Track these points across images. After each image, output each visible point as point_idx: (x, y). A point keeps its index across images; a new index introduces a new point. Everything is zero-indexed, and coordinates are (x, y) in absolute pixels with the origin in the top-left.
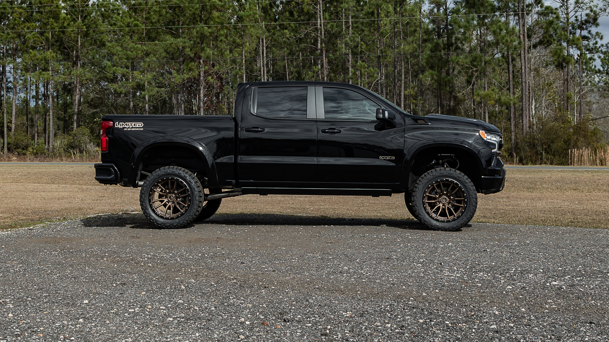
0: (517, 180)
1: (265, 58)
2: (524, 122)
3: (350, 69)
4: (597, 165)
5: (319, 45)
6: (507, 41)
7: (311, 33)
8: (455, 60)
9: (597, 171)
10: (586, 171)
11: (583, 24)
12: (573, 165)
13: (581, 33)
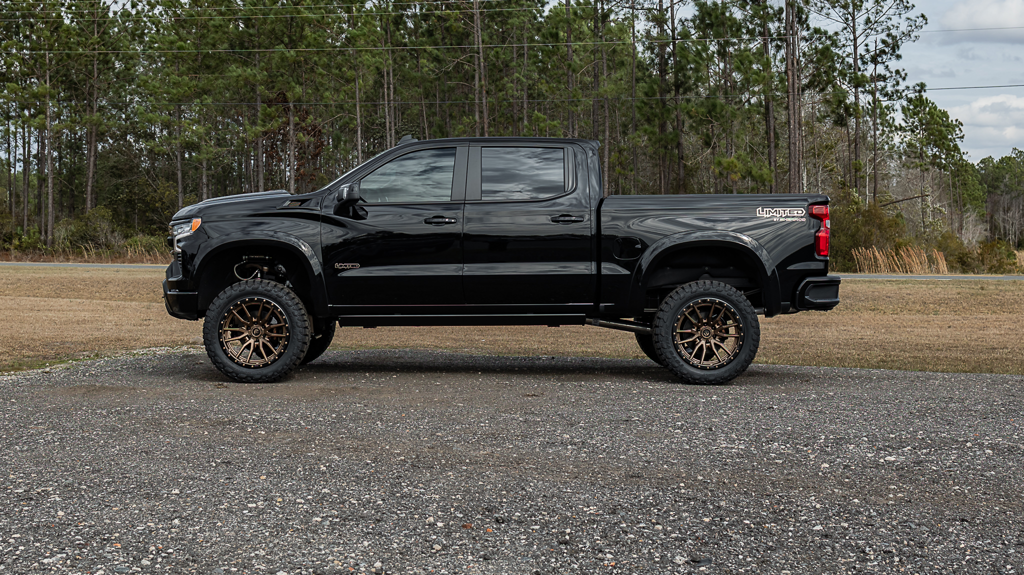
1: (392, 102)
3: (525, 121)
5: (477, 82)
11: (878, 55)
12: (864, 272)
13: (875, 68)
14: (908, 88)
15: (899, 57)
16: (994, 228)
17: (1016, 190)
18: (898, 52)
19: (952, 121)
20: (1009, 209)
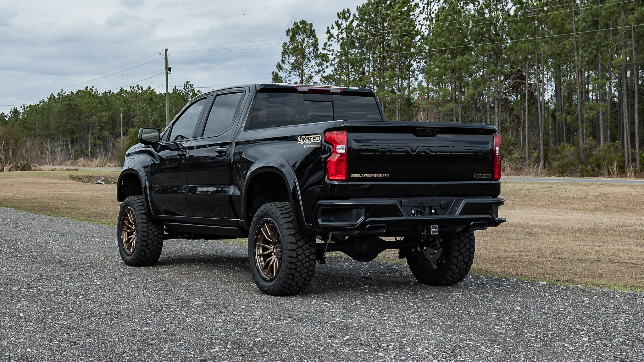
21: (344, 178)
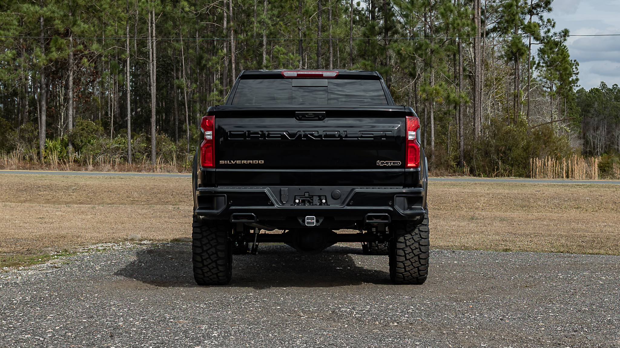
0: (505, 196)
1: (154, 38)
2: (476, 125)
3: (264, 56)
4: (563, 177)
5: (225, 23)
6: (458, 24)
7: (217, 8)
8: (396, 47)
9: (590, 185)
10: (578, 185)
11: (533, 8)
12: (535, 177)
13: (531, 18)
14: (555, 34)
15: (550, 10)
16: (586, 143)
17: (603, 114)
18: (549, 6)
19: (571, 61)
20: (597, 128)
21: (211, 165)
